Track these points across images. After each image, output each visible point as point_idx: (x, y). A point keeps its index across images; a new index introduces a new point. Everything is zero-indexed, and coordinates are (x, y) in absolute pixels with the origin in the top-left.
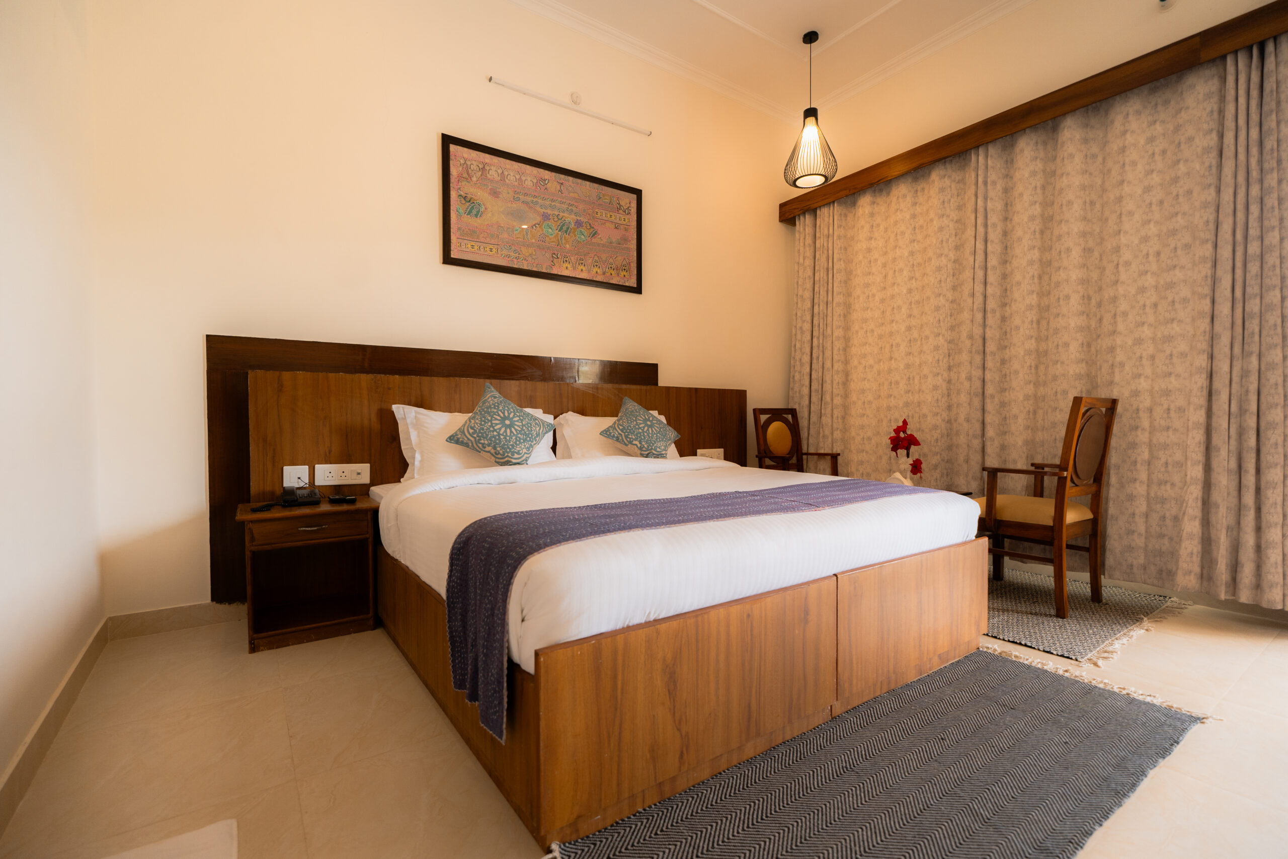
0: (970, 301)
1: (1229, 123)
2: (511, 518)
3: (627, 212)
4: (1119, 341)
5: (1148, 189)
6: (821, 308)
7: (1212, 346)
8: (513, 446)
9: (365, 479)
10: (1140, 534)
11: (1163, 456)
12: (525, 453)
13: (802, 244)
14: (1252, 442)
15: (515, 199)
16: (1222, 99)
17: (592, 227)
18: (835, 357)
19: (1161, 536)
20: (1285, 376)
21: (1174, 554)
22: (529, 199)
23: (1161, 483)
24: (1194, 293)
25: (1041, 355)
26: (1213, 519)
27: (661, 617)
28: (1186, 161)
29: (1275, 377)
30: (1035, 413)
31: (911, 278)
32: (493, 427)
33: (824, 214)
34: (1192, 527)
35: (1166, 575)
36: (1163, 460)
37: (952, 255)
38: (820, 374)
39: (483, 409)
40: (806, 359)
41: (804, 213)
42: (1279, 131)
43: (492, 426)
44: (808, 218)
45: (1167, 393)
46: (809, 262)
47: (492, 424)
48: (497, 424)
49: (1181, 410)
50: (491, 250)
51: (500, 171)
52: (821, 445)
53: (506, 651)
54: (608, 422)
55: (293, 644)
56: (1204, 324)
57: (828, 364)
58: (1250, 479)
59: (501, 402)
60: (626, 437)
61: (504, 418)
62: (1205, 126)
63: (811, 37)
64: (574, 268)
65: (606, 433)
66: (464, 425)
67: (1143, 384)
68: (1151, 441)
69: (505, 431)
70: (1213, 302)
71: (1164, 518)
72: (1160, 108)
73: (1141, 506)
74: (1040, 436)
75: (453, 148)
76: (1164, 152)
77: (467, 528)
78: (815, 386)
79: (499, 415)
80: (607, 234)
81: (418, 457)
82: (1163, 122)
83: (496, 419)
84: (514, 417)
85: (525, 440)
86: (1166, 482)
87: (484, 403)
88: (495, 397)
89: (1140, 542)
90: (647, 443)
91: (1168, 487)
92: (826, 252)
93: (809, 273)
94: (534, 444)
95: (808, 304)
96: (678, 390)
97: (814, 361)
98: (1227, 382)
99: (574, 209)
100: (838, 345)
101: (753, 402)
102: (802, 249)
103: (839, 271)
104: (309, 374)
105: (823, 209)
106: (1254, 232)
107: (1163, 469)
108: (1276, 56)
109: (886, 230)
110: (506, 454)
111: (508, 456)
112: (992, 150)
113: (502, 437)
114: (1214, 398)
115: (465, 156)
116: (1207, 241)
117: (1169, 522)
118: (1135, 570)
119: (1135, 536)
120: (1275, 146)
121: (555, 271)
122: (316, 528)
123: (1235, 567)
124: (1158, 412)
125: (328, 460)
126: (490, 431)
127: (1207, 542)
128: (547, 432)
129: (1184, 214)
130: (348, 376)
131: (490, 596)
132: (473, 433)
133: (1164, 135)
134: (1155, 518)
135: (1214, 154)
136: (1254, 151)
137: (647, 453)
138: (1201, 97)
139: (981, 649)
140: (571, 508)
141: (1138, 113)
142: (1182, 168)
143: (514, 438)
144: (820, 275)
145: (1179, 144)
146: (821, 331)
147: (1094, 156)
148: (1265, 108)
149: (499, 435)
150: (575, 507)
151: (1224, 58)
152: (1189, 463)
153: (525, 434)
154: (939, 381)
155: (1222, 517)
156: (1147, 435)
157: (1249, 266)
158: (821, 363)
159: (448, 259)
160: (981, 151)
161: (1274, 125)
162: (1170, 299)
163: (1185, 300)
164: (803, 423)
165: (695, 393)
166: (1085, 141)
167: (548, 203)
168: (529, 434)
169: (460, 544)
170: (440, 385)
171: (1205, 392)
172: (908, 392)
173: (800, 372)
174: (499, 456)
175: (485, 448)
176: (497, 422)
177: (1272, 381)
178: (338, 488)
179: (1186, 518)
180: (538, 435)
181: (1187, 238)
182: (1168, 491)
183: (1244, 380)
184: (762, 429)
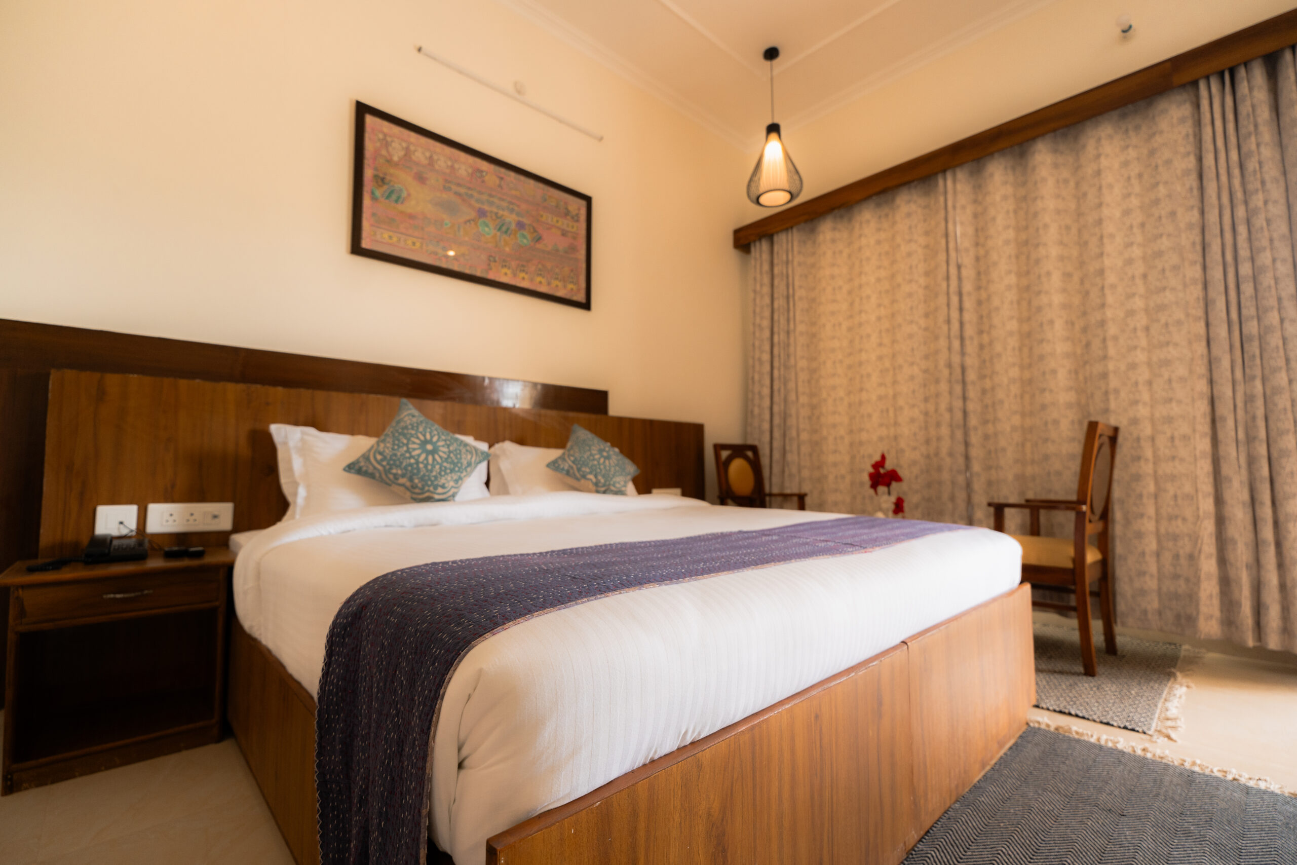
0: (945, 328)
1: (1208, 145)
2: (437, 571)
3: (576, 219)
4: (1111, 366)
5: (1127, 213)
6: (782, 336)
7: (1211, 371)
8: (436, 477)
9: (225, 522)
10: (1152, 576)
11: (1171, 489)
12: (452, 487)
13: (758, 271)
14: (1265, 471)
15: (446, 189)
16: (1198, 123)
17: (535, 231)
18: (800, 389)
19: (1176, 577)
20: (1293, 401)
21: (1192, 597)
22: (462, 190)
23: (1171, 518)
24: (1188, 315)
25: (1027, 384)
26: (1231, 556)
27: (702, 736)
28: (1166, 183)
29: (1283, 401)
30: (1023, 445)
31: (879, 306)
32: (410, 453)
33: (781, 240)
34: (1209, 566)
35: (1185, 620)
36: (1172, 493)
37: (922, 281)
38: (782, 407)
39: (397, 431)
40: (766, 391)
41: (760, 239)
42: (1259, 154)
43: (408, 451)
44: (765, 245)
45: (1169, 420)
46: (766, 290)
47: (408, 448)
48: (414, 449)
49: (1185, 438)
50: (414, 244)
51: (428, 154)
52: (787, 484)
53: (425, 822)
54: (554, 454)
55: (81, 775)
56: (1200, 348)
57: (792, 397)
58: (1266, 511)
59: (421, 422)
60: (579, 470)
61: (426, 442)
62: (1182, 149)
63: (771, 54)
64: (515, 275)
65: (553, 465)
66: (370, 450)
67: (1143, 411)
68: (1155, 472)
69: (426, 459)
70: (1207, 325)
71: (1177, 557)
72: (1131, 133)
73: (1151, 545)
74: (1029, 470)
75: (369, 119)
76: (1140, 176)
77: (361, 589)
78: (777, 420)
79: (418, 438)
80: (552, 241)
81: (302, 492)
82: (1136, 147)
83: (414, 443)
84: (438, 440)
85: (452, 471)
86: (1177, 517)
87: (398, 422)
88: (413, 416)
89: (1151, 584)
90: (603, 476)
91: (1179, 522)
92: (785, 279)
93: (767, 300)
94: (465, 476)
95: (767, 333)
96: (632, 421)
97: (776, 394)
98: (1232, 407)
99: (516, 208)
100: (803, 376)
101: (711, 438)
102: (758, 276)
103: (801, 299)
104: (147, 380)
105: (780, 235)
106: (1244, 253)
107: (1172, 503)
108: (1249, 81)
109: (849, 256)
110: (426, 488)
111: (428, 491)
112: (961, 174)
113: (421, 466)
114: (1218, 425)
115: (385, 130)
116: (1195, 262)
117: (1183, 561)
118: (1150, 616)
119: (1147, 578)
120: (1258, 168)
121: (491, 276)
122: (132, 595)
123: (1259, 609)
124: (1161, 441)
125: (168, 497)
126: (406, 458)
127: (1226, 582)
128: (480, 462)
129: (1169, 235)
130: (208, 385)
131: (397, 715)
132: (382, 460)
133: (1138, 159)
134: (1167, 557)
135: (1194, 176)
136: (1236, 172)
137: (604, 488)
138: (1175, 120)
139: (1032, 725)
140: (528, 555)
141: (1110, 137)
142: (1162, 190)
143: (437, 467)
144: (779, 303)
145: (1157, 167)
146: (782, 361)
147: (1066, 181)
148: (1243, 131)
149: (417, 463)
150: (534, 554)
151: (1195, 84)
152: (1200, 496)
153: (452, 463)
154: (916, 413)
155: (1241, 553)
156: (1151, 465)
157: (1243, 287)
158: (782, 396)
159: (357, 249)
160: (949, 175)
161: (1254, 147)
162: (1163, 321)
163: (1179, 323)
164: (765, 461)
165: (650, 425)
166: (1056, 166)
167: (485, 197)
168: (458, 463)
169: (347, 618)
170: (340, 401)
171: (1208, 419)
172: (881, 425)
173: (759, 406)
174: (417, 491)
175: (397, 479)
176: (415, 446)
177: (1281, 406)
178: (181, 538)
179: (1203, 557)
180: (469, 464)
181: (1174, 259)
182: (1179, 527)
183: (1248, 405)
184: (723, 467)
